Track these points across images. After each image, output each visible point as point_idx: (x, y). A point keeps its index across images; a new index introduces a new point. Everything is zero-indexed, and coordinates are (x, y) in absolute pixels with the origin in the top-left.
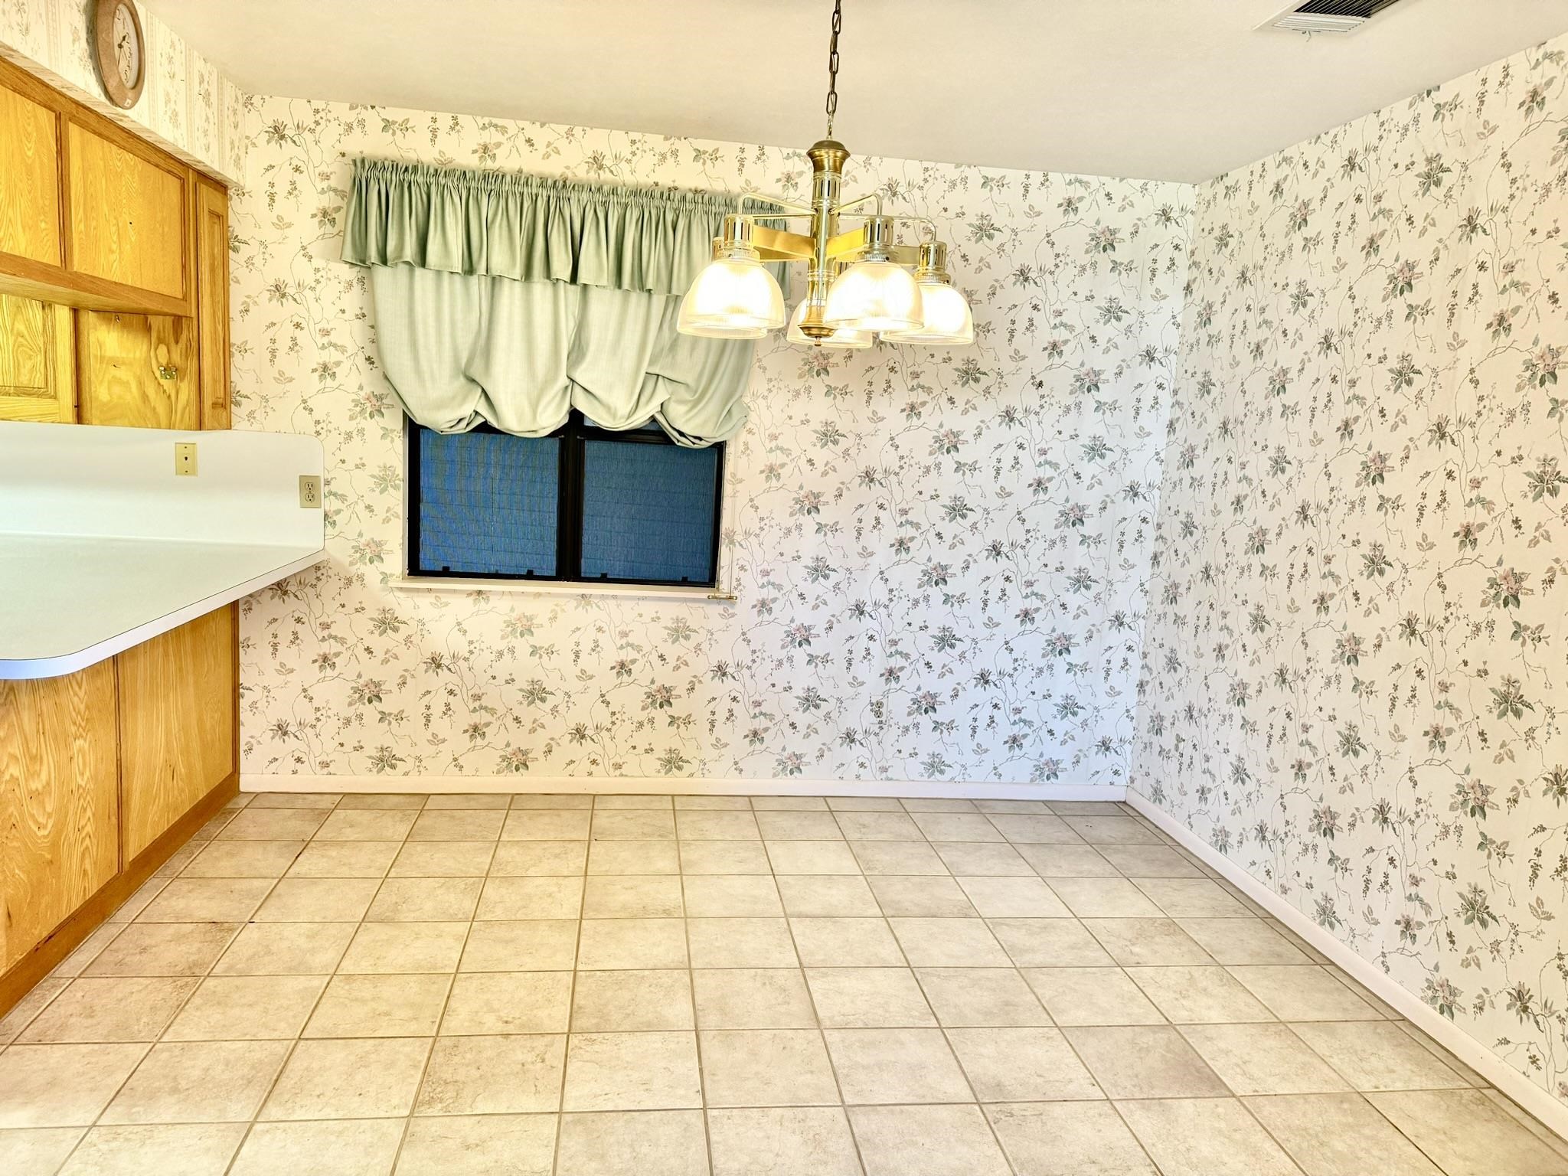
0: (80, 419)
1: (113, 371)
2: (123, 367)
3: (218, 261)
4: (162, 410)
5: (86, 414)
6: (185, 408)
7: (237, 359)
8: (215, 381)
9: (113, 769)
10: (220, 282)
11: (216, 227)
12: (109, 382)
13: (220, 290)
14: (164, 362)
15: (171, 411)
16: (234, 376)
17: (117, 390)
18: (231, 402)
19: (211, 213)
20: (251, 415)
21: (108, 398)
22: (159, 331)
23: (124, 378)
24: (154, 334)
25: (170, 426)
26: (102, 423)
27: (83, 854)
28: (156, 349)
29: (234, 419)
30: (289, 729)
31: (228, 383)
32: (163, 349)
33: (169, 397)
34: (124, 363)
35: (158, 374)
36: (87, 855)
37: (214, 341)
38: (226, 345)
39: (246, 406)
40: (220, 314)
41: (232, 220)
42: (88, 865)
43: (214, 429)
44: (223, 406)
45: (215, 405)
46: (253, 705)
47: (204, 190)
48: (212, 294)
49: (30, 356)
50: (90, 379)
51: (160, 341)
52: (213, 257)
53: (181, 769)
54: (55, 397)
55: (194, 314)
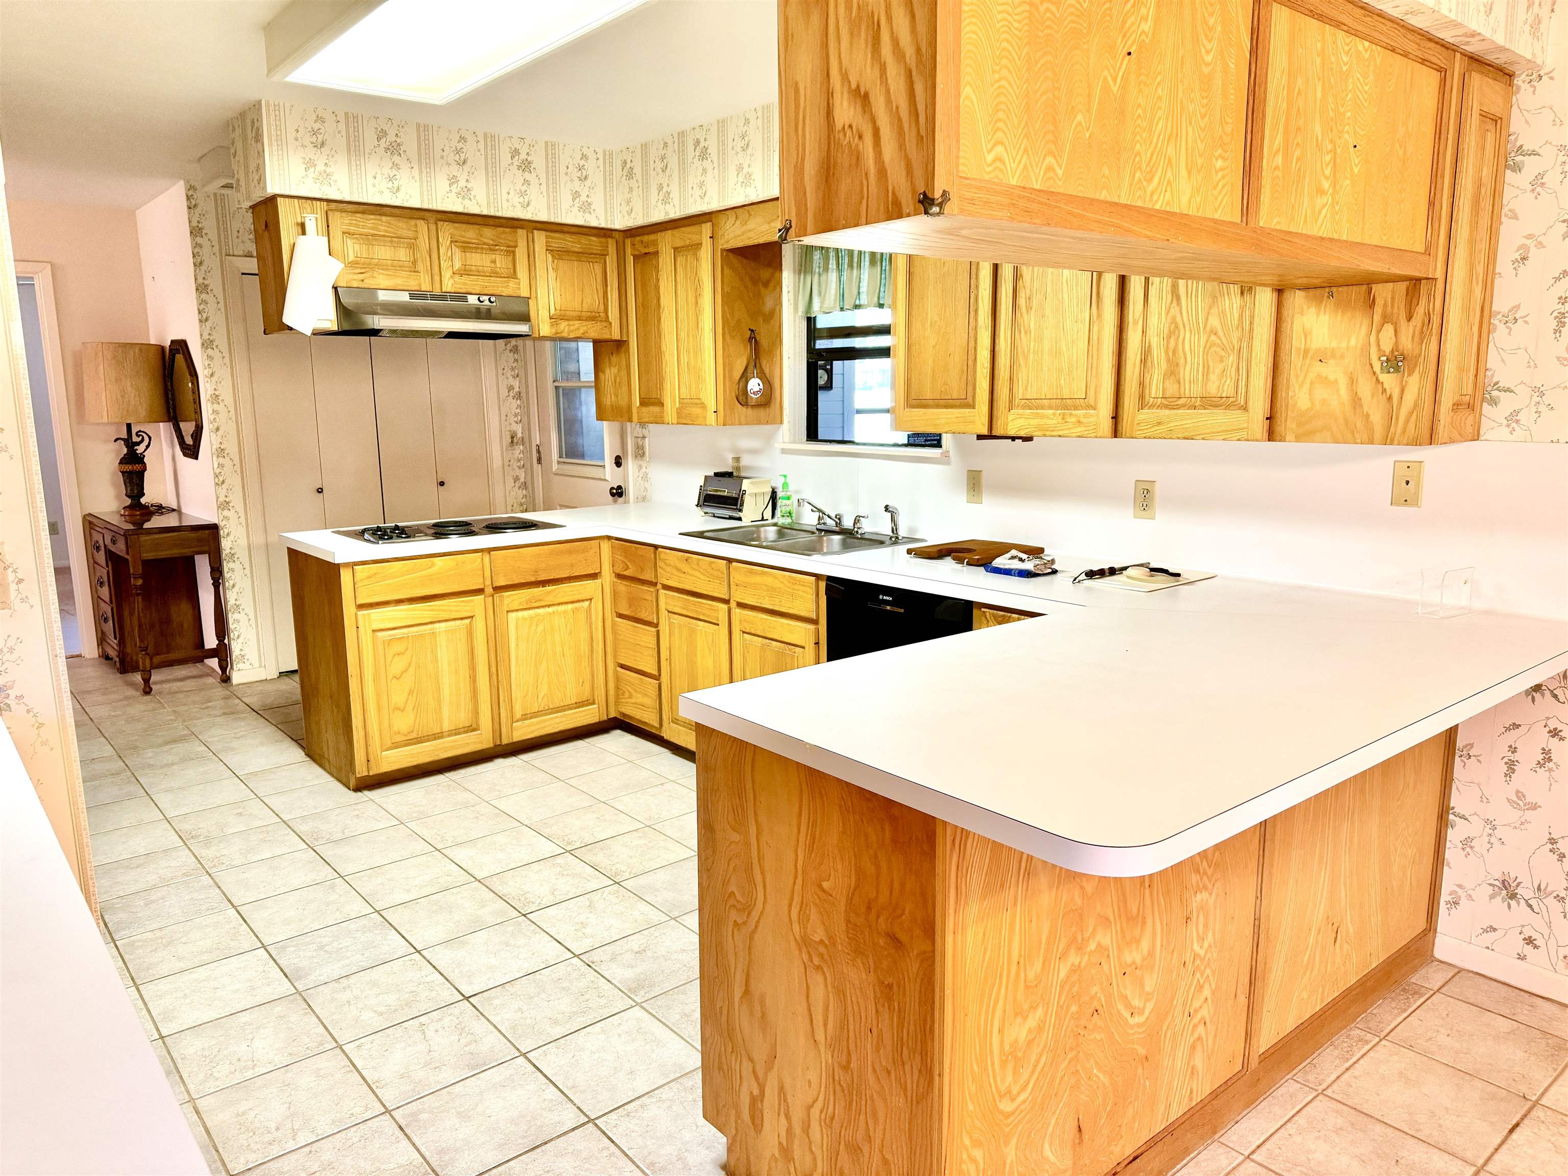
0: (1271, 435)
1: (1319, 368)
2: (1332, 362)
3: (1486, 191)
4: (1377, 418)
5: (1280, 429)
6: (1411, 413)
7: (1500, 335)
8: (1461, 369)
9: (1249, 931)
10: (1484, 222)
11: (1490, 137)
12: (1312, 383)
13: (1483, 233)
14: (1387, 347)
15: (1390, 419)
16: (1493, 360)
17: (1321, 393)
18: (1483, 399)
19: (1484, 115)
20: (1513, 418)
21: (1309, 404)
22: (1385, 305)
23: (1332, 377)
24: (1378, 310)
25: (1387, 440)
26: (1298, 439)
27: (1193, 1047)
28: (1379, 332)
29: (1485, 424)
30: (1519, 891)
31: (1481, 373)
32: (1389, 329)
33: (1390, 398)
34: (1333, 356)
35: (1377, 367)
36: (1199, 1048)
37: (1467, 309)
38: (1485, 311)
39: (1507, 404)
40: (1480, 269)
41: (1516, 124)
42: (1199, 1061)
43: (1452, 441)
44: (1470, 407)
45: (1457, 406)
46: (1467, 843)
47: (1477, 80)
48: (1472, 241)
49: (1222, 357)
50: (1288, 380)
51: (1386, 319)
52: (1479, 184)
53: (1349, 927)
54: (1245, 408)
55: (1439, 274)
